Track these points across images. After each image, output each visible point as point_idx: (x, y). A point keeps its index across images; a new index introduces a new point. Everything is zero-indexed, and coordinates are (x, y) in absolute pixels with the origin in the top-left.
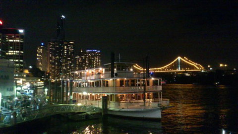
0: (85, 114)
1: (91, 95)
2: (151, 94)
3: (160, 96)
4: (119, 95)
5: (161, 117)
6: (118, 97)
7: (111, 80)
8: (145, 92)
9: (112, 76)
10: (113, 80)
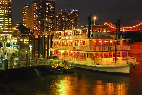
0: (63, 69)
1: (70, 52)
2: (121, 53)
3: (129, 55)
4: (94, 53)
5: (129, 73)
6: (94, 55)
7: (88, 40)
8: (116, 51)
9: (89, 37)
10: (90, 40)
